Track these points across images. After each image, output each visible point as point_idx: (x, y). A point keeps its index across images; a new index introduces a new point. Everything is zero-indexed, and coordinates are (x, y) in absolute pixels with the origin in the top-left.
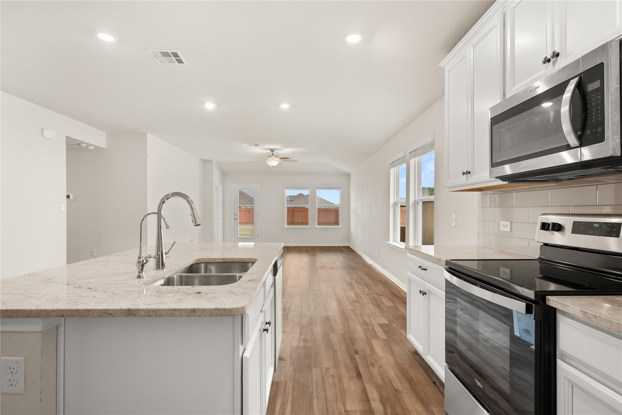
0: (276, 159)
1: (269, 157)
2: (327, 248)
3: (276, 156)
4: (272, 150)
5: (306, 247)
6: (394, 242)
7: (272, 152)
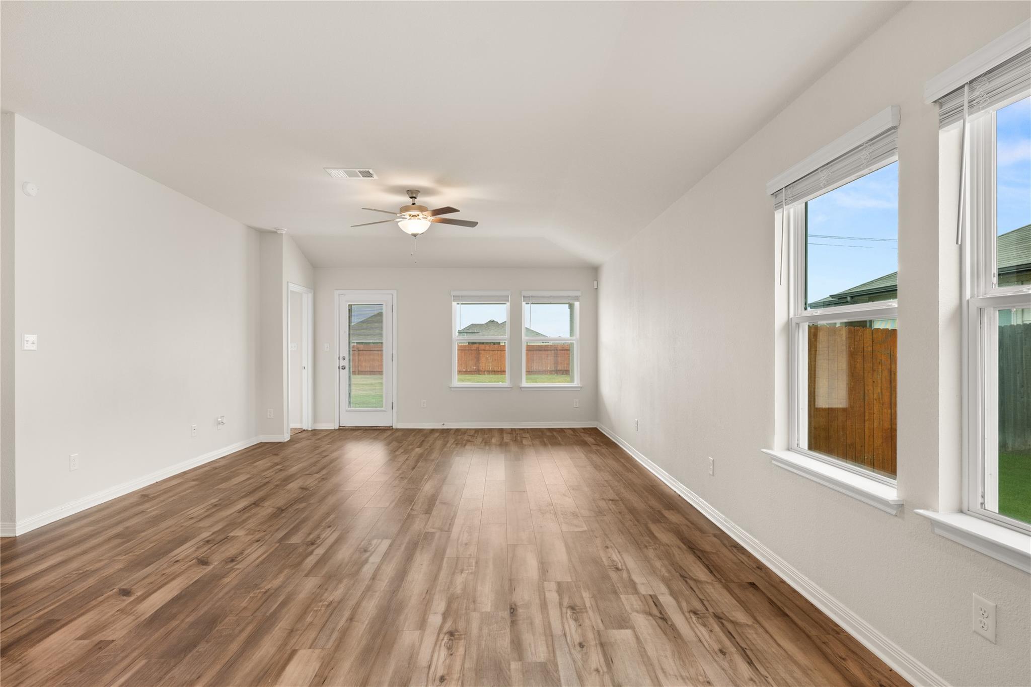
0: (421, 216)
1: (404, 209)
2: (548, 434)
3: (422, 209)
4: (413, 193)
5: (501, 431)
6: (788, 449)
7: (411, 198)
